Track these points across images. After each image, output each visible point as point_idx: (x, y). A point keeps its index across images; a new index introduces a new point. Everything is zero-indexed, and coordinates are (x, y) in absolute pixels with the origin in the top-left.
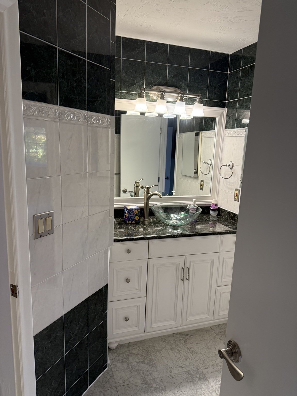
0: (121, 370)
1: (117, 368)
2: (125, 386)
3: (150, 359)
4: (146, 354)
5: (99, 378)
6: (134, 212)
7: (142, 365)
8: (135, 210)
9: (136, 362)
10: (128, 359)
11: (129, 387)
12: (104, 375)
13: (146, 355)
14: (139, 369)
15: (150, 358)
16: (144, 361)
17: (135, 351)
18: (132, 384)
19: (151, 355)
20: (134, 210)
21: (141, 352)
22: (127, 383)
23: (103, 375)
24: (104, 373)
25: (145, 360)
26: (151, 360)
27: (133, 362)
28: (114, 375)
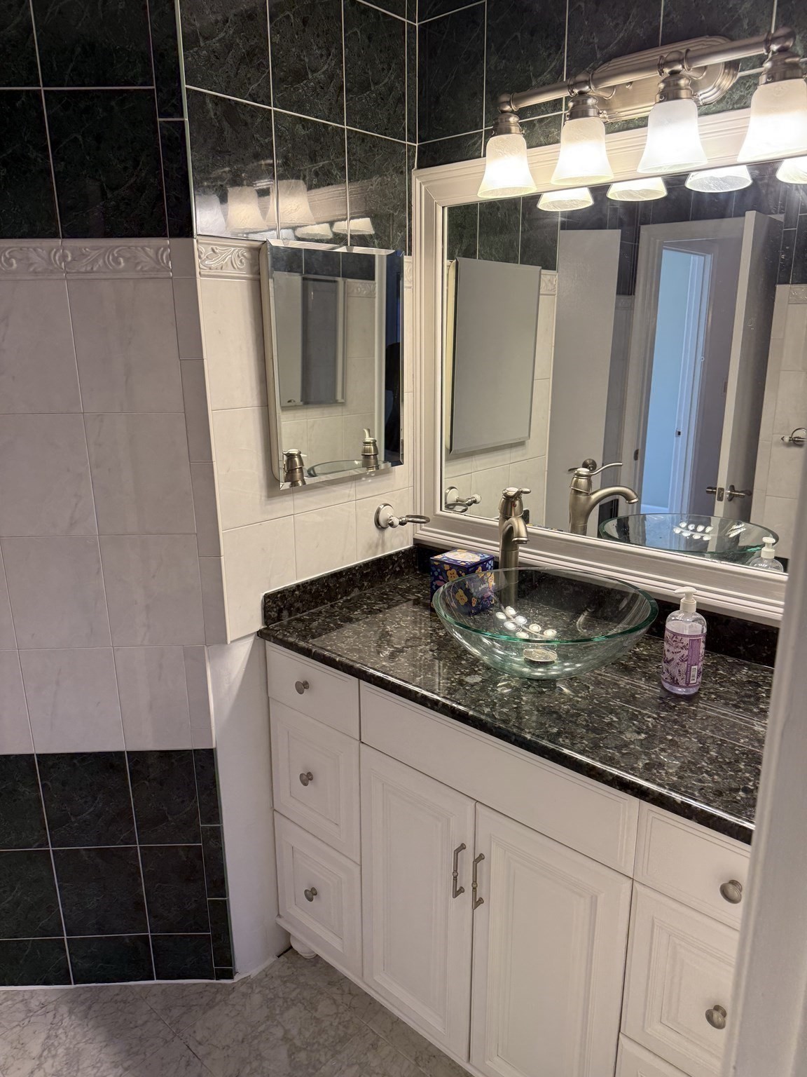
0: (238, 1014)
1: (244, 1000)
2: (189, 1051)
3: (318, 1060)
4: (331, 1040)
5: (194, 984)
6: (448, 573)
7: (283, 1053)
8: (450, 569)
9: (286, 1032)
10: (288, 1008)
11: (188, 1064)
12: (208, 988)
13: (326, 1043)
14: (263, 1054)
15: (323, 1059)
16: (299, 1050)
17: (324, 1008)
18: (202, 1064)
19: (333, 1056)
20: (447, 567)
21: (331, 1025)
22: (201, 1051)
23: (207, 985)
24: (215, 984)
25: (305, 1049)
26: (314, 1067)
27: (282, 1026)
28: (217, 1008)
